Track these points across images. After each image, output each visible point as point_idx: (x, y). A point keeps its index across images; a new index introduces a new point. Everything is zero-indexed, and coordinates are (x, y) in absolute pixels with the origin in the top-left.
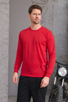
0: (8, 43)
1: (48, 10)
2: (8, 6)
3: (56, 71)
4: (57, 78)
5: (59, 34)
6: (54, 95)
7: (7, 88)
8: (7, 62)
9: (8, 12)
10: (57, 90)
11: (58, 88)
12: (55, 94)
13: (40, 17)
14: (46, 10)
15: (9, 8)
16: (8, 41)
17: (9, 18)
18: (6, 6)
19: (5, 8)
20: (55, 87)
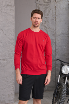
1: (51, 11)
2: (13, 8)
3: (60, 69)
4: (61, 76)
5: (62, 34)
6: (58, 92)
7: (13, 86)
9: (13, 13)
10: (61, 87)
11: (62, 85)
13: (39, 21)
14: (49, 11)
15: (14, 10)
16: (14, 41)
17: (14, 20)
18: (11, 8)
19: (11, 10)
20: (59, 85)
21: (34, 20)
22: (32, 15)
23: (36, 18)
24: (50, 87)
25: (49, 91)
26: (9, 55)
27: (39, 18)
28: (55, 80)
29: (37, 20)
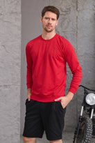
0: (20, 64)
2: (20, 16)
4: (84, 109)
6: (80, 130)
8: (19, 88)
9: (19, 24)
10: (84, 123)
11: (86, 120)
12: (83, 128)
13: (54, 23)
14: (68, 23)
16: (20, 61)
17: (20, 32)
18: (17, 17)
19: (16, 19)
20: (83, 120)
21: (47, 21)
22: (43, 14)
23: (49, 18)
24: (69, 127)
25: (68, 132)
26: (13, 80)
27: (53, 19)
28: (76, 117)
29: (51, 22)
